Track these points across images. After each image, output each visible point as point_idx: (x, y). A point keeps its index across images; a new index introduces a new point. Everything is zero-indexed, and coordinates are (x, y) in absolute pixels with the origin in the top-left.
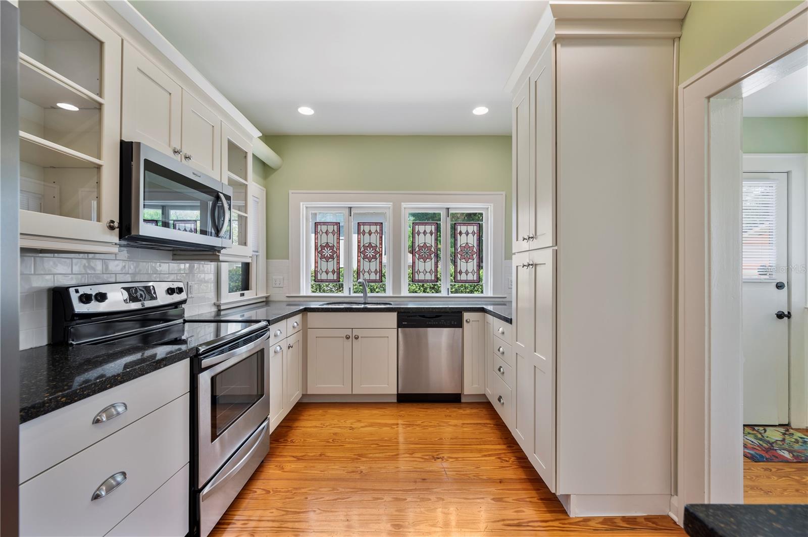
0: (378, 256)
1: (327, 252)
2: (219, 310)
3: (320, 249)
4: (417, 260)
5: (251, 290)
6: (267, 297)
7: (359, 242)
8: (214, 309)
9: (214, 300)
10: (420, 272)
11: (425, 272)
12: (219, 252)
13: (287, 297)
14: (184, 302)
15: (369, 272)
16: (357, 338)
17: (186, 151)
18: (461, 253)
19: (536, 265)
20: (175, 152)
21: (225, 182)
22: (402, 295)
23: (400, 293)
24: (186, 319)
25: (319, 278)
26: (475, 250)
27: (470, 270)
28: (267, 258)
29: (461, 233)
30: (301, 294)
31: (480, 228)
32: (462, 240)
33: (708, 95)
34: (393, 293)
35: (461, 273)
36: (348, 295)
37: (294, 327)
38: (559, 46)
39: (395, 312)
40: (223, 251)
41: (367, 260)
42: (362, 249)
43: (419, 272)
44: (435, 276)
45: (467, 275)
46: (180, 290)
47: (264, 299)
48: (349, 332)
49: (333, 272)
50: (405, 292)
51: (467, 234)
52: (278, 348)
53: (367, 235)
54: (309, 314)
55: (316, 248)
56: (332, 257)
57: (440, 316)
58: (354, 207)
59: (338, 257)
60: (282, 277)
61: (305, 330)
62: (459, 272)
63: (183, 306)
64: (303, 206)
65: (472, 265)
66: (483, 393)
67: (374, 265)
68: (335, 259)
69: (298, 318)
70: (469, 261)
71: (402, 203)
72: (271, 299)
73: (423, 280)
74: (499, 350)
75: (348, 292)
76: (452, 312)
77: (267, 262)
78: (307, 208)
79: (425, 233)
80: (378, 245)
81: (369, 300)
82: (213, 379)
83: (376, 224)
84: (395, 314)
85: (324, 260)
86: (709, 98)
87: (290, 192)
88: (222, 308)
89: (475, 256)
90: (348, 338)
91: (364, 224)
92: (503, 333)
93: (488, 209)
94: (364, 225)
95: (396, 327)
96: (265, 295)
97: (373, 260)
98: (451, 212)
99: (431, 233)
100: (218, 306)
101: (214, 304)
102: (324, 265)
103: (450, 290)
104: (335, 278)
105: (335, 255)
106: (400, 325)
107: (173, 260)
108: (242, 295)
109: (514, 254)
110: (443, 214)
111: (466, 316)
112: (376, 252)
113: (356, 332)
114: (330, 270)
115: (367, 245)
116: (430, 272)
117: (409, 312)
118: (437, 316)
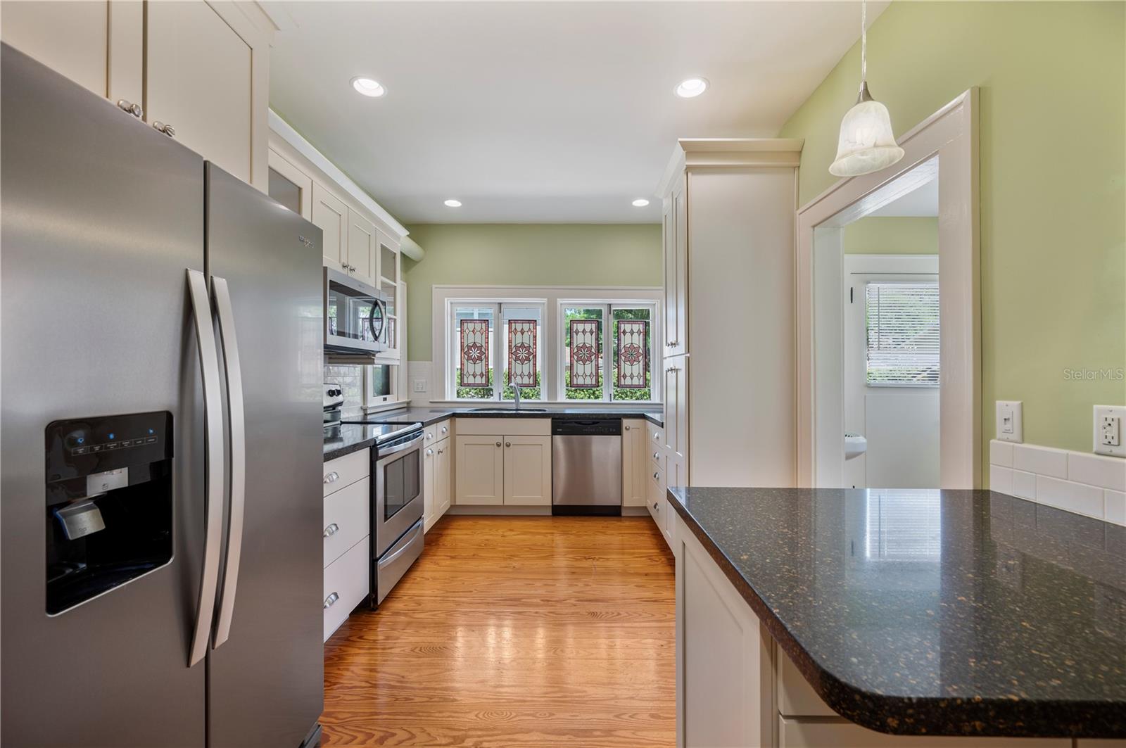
0: (531, 357)
1: (475, 353)
2: (366, 415)
3: (466, 350)
4: (575, 363)
5: (392, 394)
6: (408, 403)
7: (510, 342)
8: (361, 414)
9: (361, 405)
10: (579, 376)
11: (584, 376)
12: (374, 355)
13: (431, 402)
14: (340, 404)
15: (522, 376)
16: (508, 445)
17: (352, 265)
18: (625, 354)
19: (677, 370)
20: (344, 267)
21: (379, 287)
22: (559, 401)
23: (556, 399)
24: (343, 421)
25: (465, 382)
26: (641, 351)
27: (635, 374)
28: (408, 360)
29: (624, 332)
30: (446, 400)
31: (647, 324)
32: (626, 340)
33: (814, 223)
34: (548, 399)
35: (625, 376)
36: (497, 400)
37: (443, 432)
38: (689, 174)
39: (549, 417)
40: (377, 355)
41: (519, 362)
42: (514, 350)
43: (577, 376)
44: (596, 380)
45: (632, 379)
46: (339, 392)
47: (405, 405)
48: (500, 440)
49: (482, 375)
50: (562, 397)
51: (632, 333)
52: (430, 451)
53: (519, 334)
54: (458, 420)
55: (462, 349)
56: (480, 359)
57: (597, 423)
58: (506, 303)
59: (487, 358)
60: (424, 381)
61: (453, 436)
62: (623, 376)
63: (340, 408)
64: (447, 301)
65: (638, 368)
66: (644, 505)
67: (527, 368)
68: (484, 361)
69: (446, 423)
70: (634, 364)
71: (558, 299)
72: (412, 405)
73: (582, 385)
74: (655, 456)
75: (498, 397)
76: (611, 419)
77: (408, 364)
78: (451, 303)
79: (584, 332)
80: (532, 345)
81: (522, 406)
82: (385, 467)
83: (529, 321)
84: (550, 420)
85: (471, 361)
86: (814, 227)
87: (434, 286)
88: (369, 412)
89: (641, 358)
90: (499, 445)
91: (516, 321)
92: (658, 438)
93: (655, 305)
94: (515, 323)
95: (550, 434)
96: (406, 400)
97: (526, 362)
98: (613, 308)
99: (591, 332)
100: (365, 410)
101: (361, 408)
102: (470, 367)
103: (612, 396)
104: (484, 382)
105: (483, 357)
106: (554, 432)
107: (329, 363)
108: (385, 399)
109: (666, 358)
110: (605, 310)
111: (626, 422)
112: (529, 353)
113: (507, 439)
114: (478, 373)
115: (519, 345)
116: (590, 376)
117: (564, 419)
118: (594, 423)
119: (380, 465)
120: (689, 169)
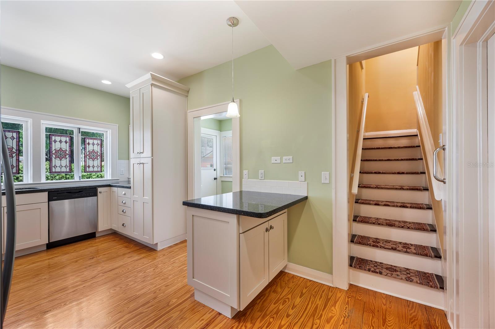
4: (53, 159)
10: (57, 167)
11: (61, 167)
18: (89, 155)
19: (144, 163)
22: (42, 182)
23: (41, 181)
26: (99, 154)
27: (96, 165)
29: (89, 144)
31: (102, 141)
32: (90, 148)
34: (33, 181)
35: (89, 167)
38: (153, 87)
39: (46, 191)
43: (55, 167)
44: (69, 169)
45: (93, 168)
50: (43, 180)
51: (93, 144)
57: (83, 191)
62: (88, 167)
65: (97, 162)
66: (110, 228)
70: (95, 160)
71: (41, 121)
73: (60, 172)
74: (122, 202)
76: (91, 188)
79: (61, 142)
80: (14, 147)
84: (47, 193)
89: (99, 157)
92: (125, 194)
93: (107, 132)
95: (47, 201)
98: (81, 130)
99: (66, 142)
103: (81, 177)
106: (50, 200)
109: (131, 158)
110: (75, 131)
111: (99, 190)
112: (12, 152)
116: (65, 167)
117: (58, 191)
118: (80, 192)
120: (152, 85)
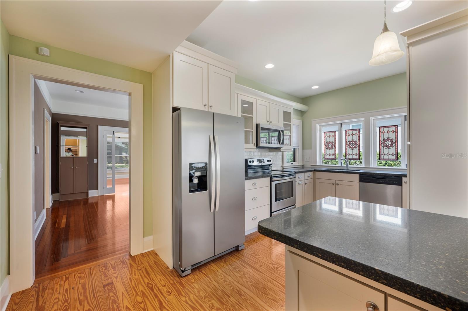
0: (357, 146)
1: (330, 146)
2: (283, 168)
3: (326, 144)
4: (382, 148)
5: (296, 162)
6: (303, 165)
7: (346, 140)
8: (282, 168)
9: (282, 165)
10: (385, 154)
11: (388, 155)
12: (281, 149)
13: (311, 165)
14: (272, 164)
15: (352, 155)
16: (338, 185)
17: (271, 120)
20: (268, 122)
21: (283, 126)
22: (370, 167)
24: (272, 170)
25: (326, 157)
28: (303, 149)
30: (317, 165)
34: (365, 166)
36: (340, 165)
37: (308, 176)
38: (410, 46)
39: (358, 174)
40: (282, 148)
41: (351, 148)
42: (348, 143)
43: (384, 155)
44: (396, 156)
46: (270, 161)
47: (302, 166)
48: (334, 182)
49: (333, 155)
50: (373, 165)
52: (300, 183)
53: (351, 136)
54: (316, 172)
55: (324, 144)
56: (332, 148)
57: (385, 178)
58: (343, 123)
59: (335, 147)
60: (309, 157)
61: (314, 178)
63: (272, 166)
64: (318, 126)
67: (355, 151)
68: (334, 149)
69: (311, 173)
71: (370, 118)
72: (304, 166)
73: (387, 159)
75: (340, 164)
77: (303, 151)
78: (320, 126)
80: (357, 140)
81: (350, 169)
82: (276, 185)
83: (356, 130)
85: (328, 149)
87: (312, 120)
88: (284, 168)
90: (333, 184)
91: (349, 130)
94: (349, 131)
95: (357, 182)
96: (302, 164)
100: (283, 167)
101: (282, 166)
102: (328, 152)
104: (334, 158)
105: (334, 147)
106: (361, 181)
107: (269, 151)
108: (292, 164)
110: (402, 120)
111: (404, 179)
112: (356, 144)
113: (337, 182)
114: (331, 153)
115: (351, 141)
116: (392, 154)
117: (366, 175)
118: (383, 178)
119: (273, 184)
120: (410, 44)
